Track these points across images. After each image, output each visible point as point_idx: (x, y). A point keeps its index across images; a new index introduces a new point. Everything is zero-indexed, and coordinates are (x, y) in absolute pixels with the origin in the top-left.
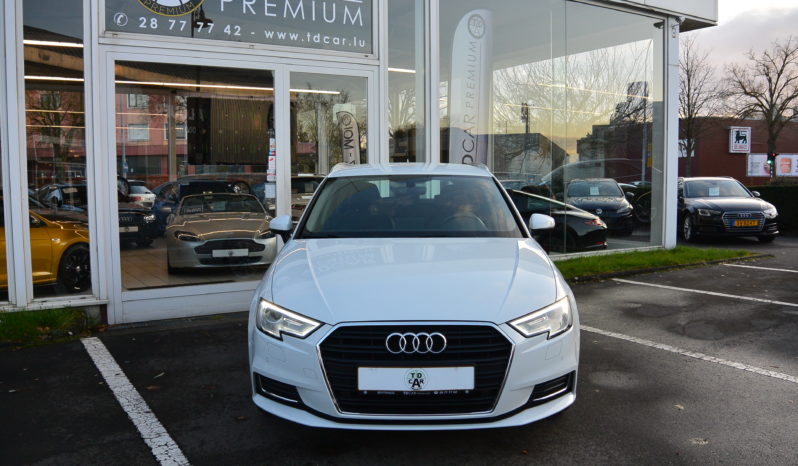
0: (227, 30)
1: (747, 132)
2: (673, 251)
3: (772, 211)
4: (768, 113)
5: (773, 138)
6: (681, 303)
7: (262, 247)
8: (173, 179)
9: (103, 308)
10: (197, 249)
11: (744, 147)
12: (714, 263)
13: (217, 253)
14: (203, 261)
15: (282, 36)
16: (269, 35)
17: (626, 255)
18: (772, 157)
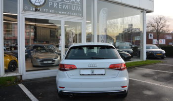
0: (51, 11)
1: (152, 35)
2: (146, 61)
3: (164, 52)
4: (157, 31)
5: (158, 36)
6: (153, 73)
7: (55, 61)
8: (30, 45)
9: (21, 76)
10: (40, 61)
11: (152, 38)
12: (155, 64)
13: (45, 62)
14: (41, 64)
15: (63, 13)
16: (60, 12)
17: (136, 62)
18: (158, 40)
